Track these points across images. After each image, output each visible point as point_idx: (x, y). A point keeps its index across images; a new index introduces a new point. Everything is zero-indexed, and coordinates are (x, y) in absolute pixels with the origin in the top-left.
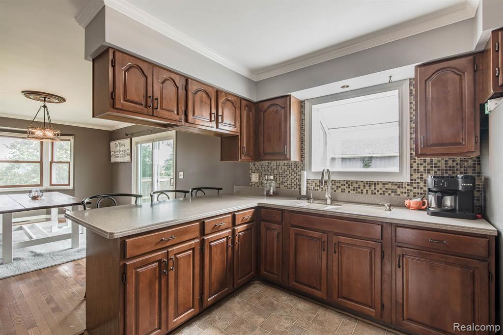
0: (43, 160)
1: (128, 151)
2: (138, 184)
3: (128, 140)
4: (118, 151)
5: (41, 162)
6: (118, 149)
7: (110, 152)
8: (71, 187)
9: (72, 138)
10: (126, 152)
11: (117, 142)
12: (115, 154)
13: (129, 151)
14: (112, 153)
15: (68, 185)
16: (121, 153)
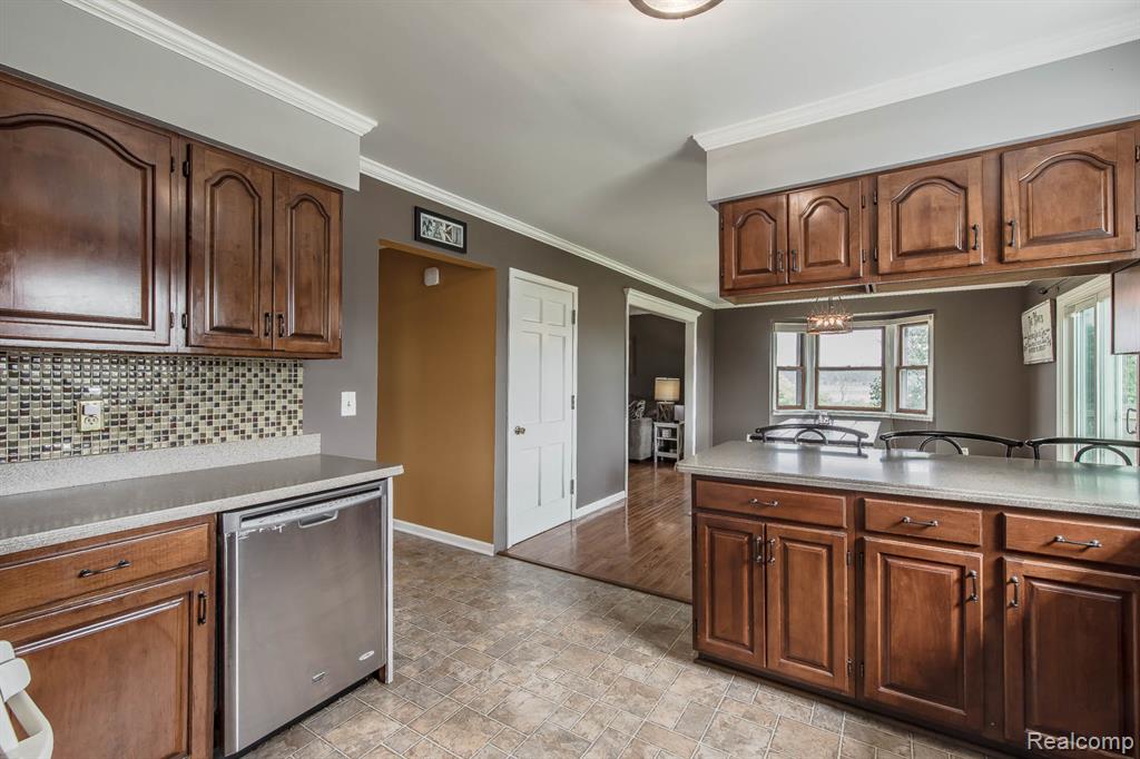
0: (886, 365)
1: (1048, 334)
2: (1068, 418)
3: (1050, 304)
4: (1033, 336)
5: (883, 369)
6: (1033, 330)
7: (1021, 339)
8: (929, 417)
9: (930, 319)
10: (1045, 337)
11: (1031, 313)
12: (1030, 342)
14: (1025, 341)
15: (925, 412)
16: (1039, 339)
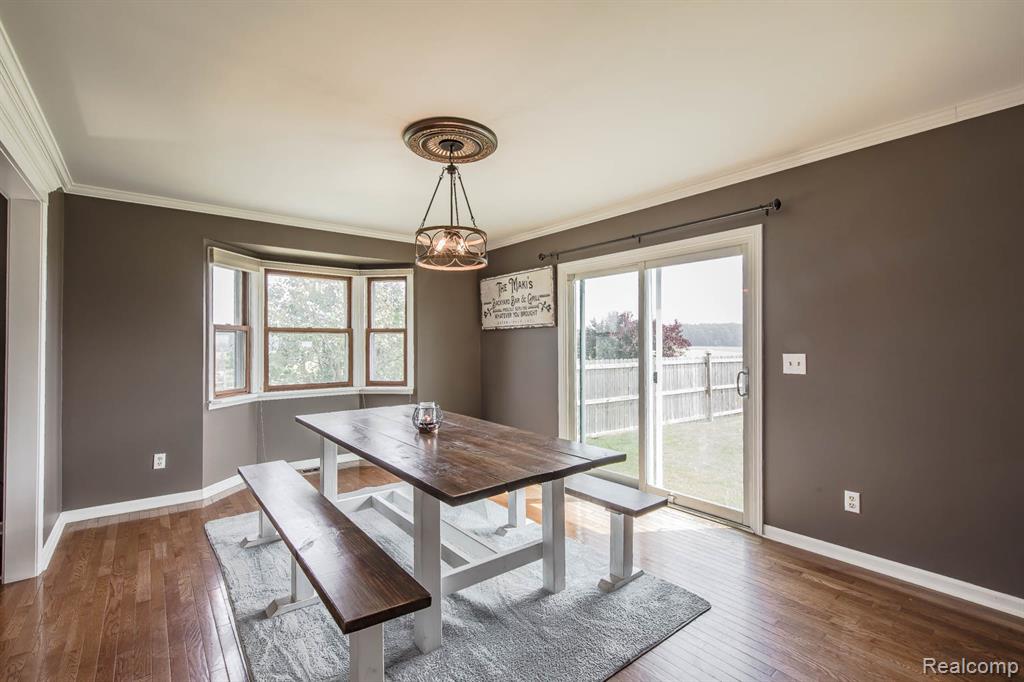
0: (353, 327)
1: (543, 300)
3: (548, 271)
4: (506, 302)
5: (349, 331)
6: (506, 295)
7: (479, 305)
8: (409, 389)
9: (409, 274)
10: (534, 303)
11: (505, 279)
12: (497, 308)
13: (550, 301)
14: (485, 308)
15: (404, 383)
16: (517, 305)
